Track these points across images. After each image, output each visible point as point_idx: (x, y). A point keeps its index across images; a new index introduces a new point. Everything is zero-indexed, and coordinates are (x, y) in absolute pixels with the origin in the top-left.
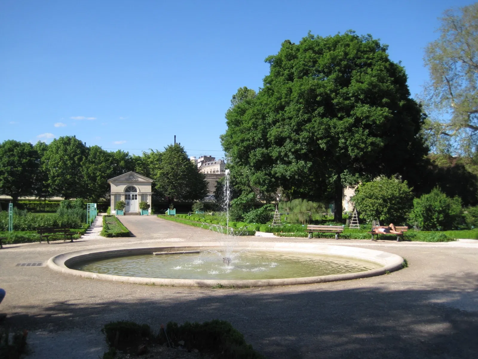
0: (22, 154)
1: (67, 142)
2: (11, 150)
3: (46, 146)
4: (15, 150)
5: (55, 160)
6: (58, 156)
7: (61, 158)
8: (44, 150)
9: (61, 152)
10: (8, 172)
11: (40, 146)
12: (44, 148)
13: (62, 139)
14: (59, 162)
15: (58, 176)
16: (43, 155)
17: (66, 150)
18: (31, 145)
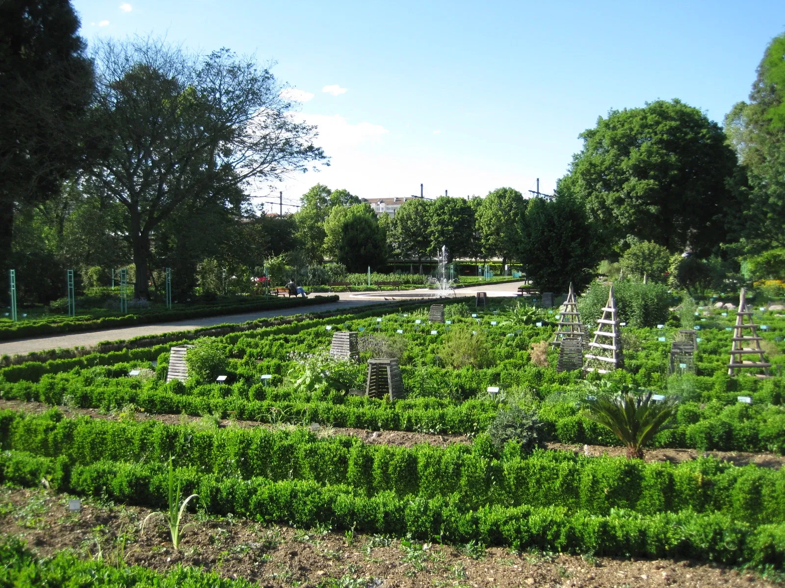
0: (454, 212)
1: (502, 194)
2: (442, 207)
3: (481, 200)
4: (446, 208)
5: (488, 217)
6: (490, 212)
7: (495, 215)
8: (479, 204)
9: (494, 207)
10: (438, 231)
11: (474, 200)
12: (479, 202)
13: (497, 192)
14: (491, 219)
15: (491, 235)
16: (476, 211)
17: (501, 204)
18: (464, 201)
